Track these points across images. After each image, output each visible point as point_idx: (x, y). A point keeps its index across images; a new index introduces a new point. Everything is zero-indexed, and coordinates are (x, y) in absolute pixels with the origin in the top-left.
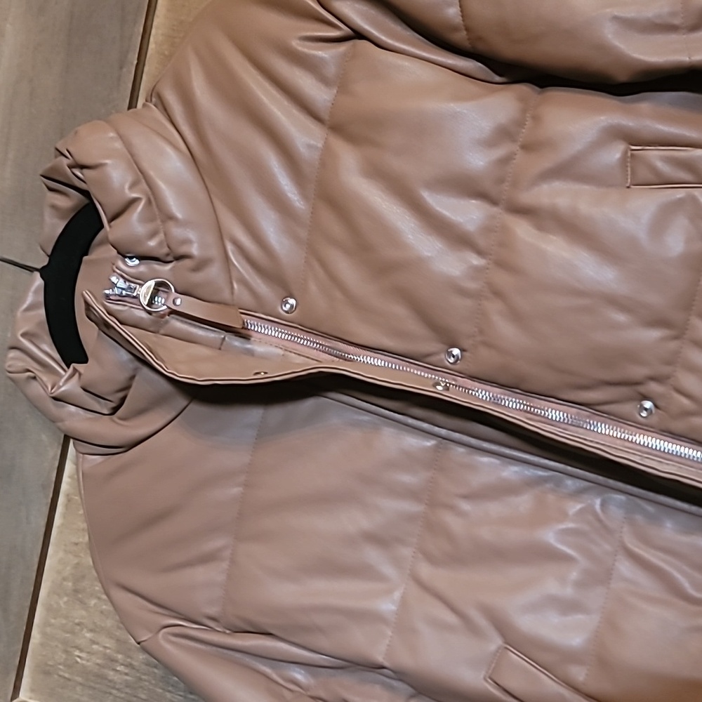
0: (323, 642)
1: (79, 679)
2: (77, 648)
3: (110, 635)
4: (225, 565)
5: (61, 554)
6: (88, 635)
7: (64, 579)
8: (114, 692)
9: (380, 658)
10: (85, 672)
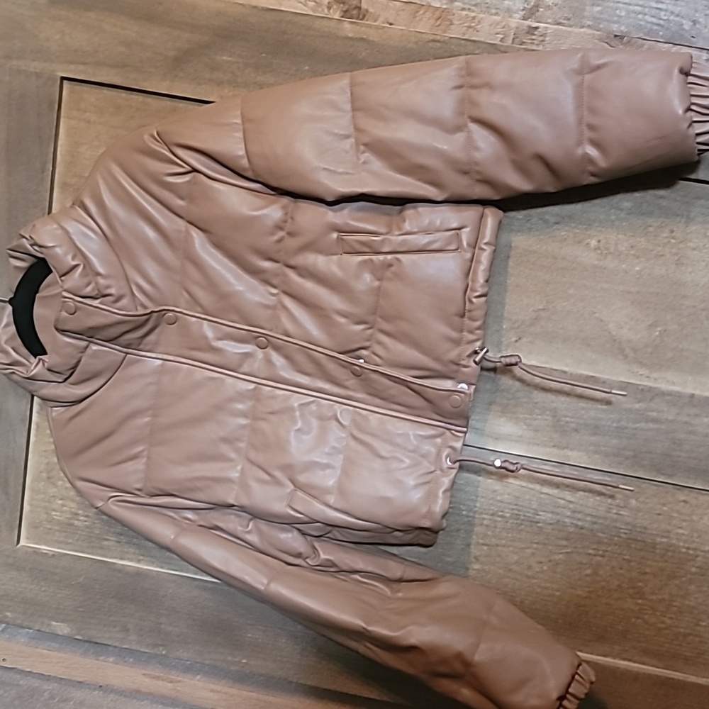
0: (201, 496)
1: (56, 528)
2: (54, 510)
3: (73, 501)
4: (144, 460)
6: (60, 502)
7: (41, 472)
8: (79, 532)
9: (232, 501)
10: (60, 523)
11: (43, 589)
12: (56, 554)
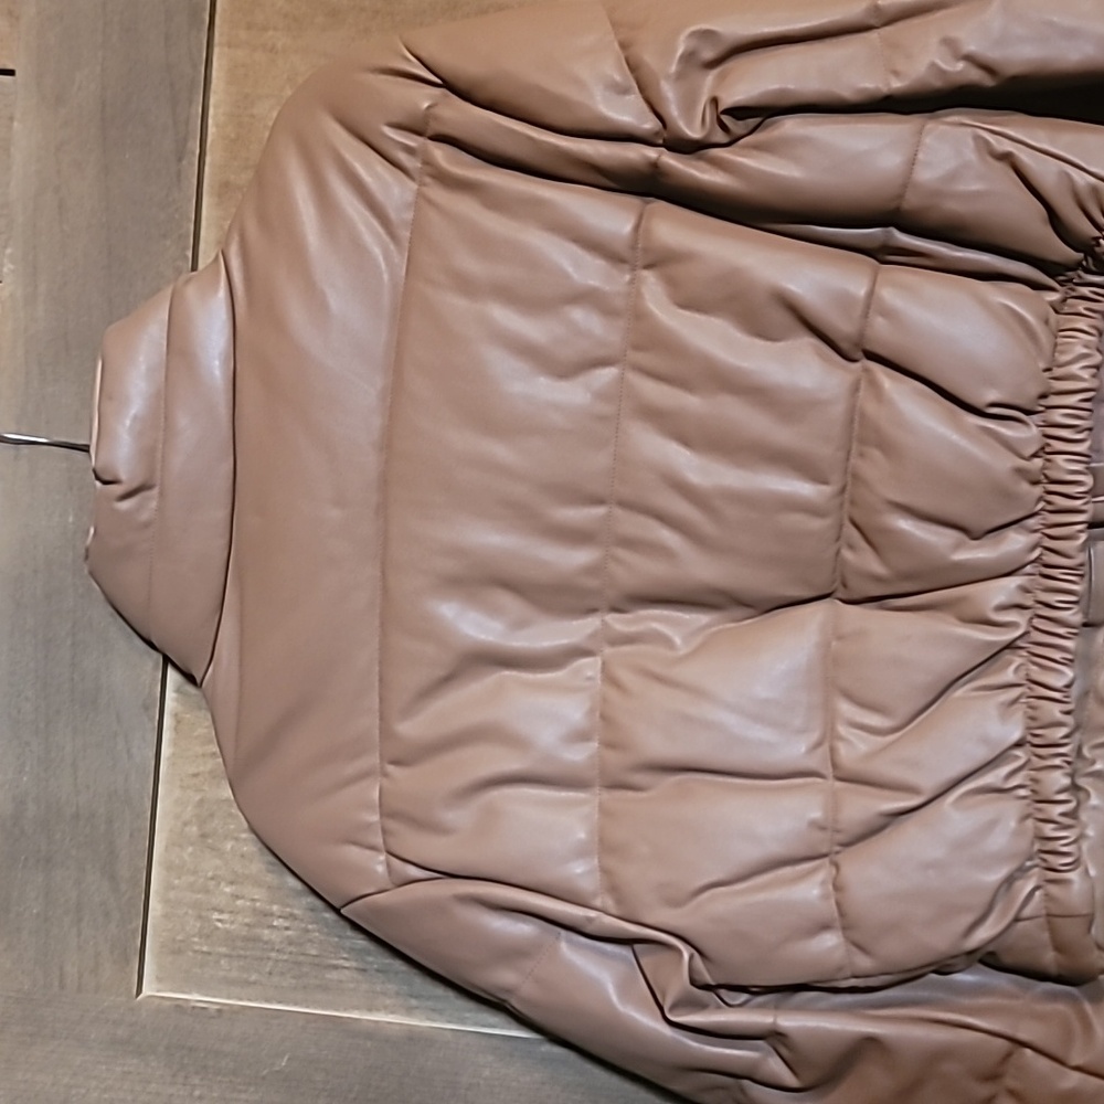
1: (223, 950)
2: (215, 909)
3: (258, 883)
5: (177, 793)
6: (229, 889)
7: (185, 824)
8: (273, 955)
10: (229, 938)
11: (197, 1093)
12: (225, 1008)
